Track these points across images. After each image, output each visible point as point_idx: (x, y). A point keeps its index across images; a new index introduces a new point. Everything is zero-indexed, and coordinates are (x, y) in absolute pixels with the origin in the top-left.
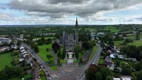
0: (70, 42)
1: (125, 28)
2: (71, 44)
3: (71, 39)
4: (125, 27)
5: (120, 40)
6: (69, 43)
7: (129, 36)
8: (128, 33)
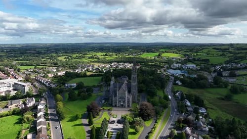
0: (120, 100)
1: (239, 53)
2: (122, 103)
3: (123, 96)
4: (237, 52)
5: (220, 87)
6: (120, 102)
7: (242, 75)
8: (239, 69)
